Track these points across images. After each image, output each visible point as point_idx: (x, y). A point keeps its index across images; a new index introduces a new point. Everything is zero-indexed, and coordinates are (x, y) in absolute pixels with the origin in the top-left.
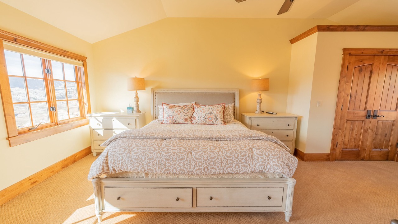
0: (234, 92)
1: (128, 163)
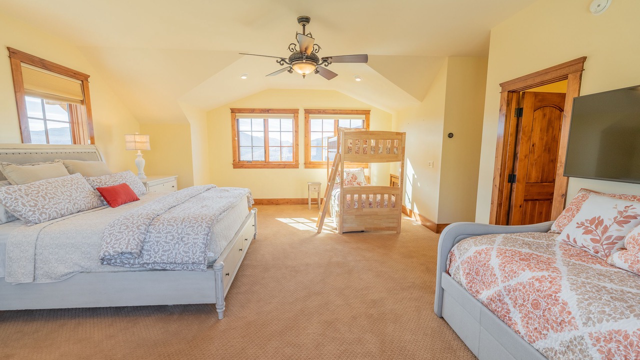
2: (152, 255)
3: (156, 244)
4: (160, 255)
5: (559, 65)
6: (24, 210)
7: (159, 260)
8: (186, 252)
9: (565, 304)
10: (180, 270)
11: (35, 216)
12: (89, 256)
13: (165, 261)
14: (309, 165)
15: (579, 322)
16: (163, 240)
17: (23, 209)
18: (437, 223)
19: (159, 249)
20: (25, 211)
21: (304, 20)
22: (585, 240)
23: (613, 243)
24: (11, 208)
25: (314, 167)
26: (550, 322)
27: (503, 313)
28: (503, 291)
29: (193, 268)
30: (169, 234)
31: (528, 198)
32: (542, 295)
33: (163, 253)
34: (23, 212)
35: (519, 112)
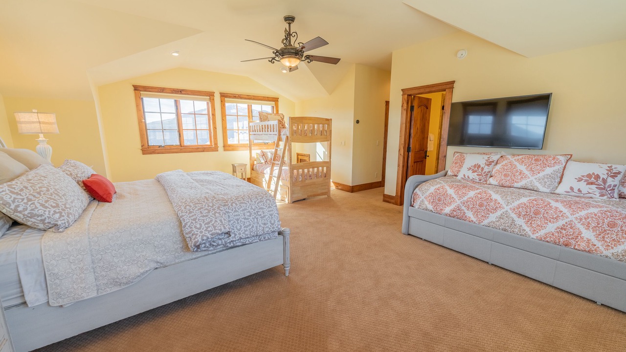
2: (236, 233)
3: (236, 222)
4: (243, 231)
5: (441, 83)
6: (47, 213)
7: (244, 235)
8: (265, 224)
9: (496, 200)
10: (257, 242)
11: (63, 218)
12: (164, 249)
13: (249, 236)
14: (228, 148)
15: (504, 206)
16: (242, 217)
17: (45, 211)
18: (351, 185)
19: (241, 226)
20: (49, 214)
21: (290, 19)
22: (474, 176)
23: (487, 175)
24: (26, 213)
25: (233, 150)
26: (490, 210)
27: (461, 215)
28: (460, 204)
29: (269, 237)
30: (245, 211)
31: (416, 161)
32: (484, 200)
33: (245, 229)
34: (47, 215)
35: (412, 108)
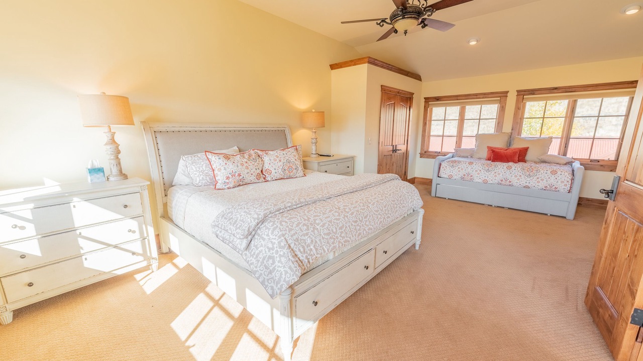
0: (284, 129)
1: (321, 243)
